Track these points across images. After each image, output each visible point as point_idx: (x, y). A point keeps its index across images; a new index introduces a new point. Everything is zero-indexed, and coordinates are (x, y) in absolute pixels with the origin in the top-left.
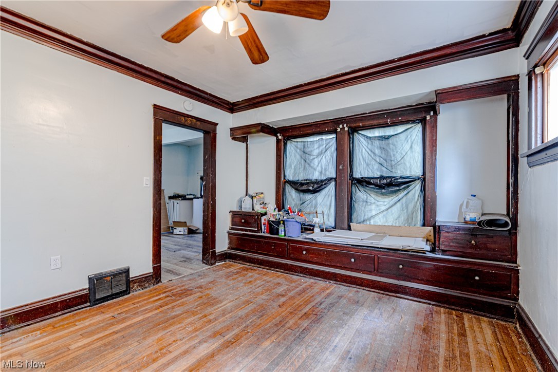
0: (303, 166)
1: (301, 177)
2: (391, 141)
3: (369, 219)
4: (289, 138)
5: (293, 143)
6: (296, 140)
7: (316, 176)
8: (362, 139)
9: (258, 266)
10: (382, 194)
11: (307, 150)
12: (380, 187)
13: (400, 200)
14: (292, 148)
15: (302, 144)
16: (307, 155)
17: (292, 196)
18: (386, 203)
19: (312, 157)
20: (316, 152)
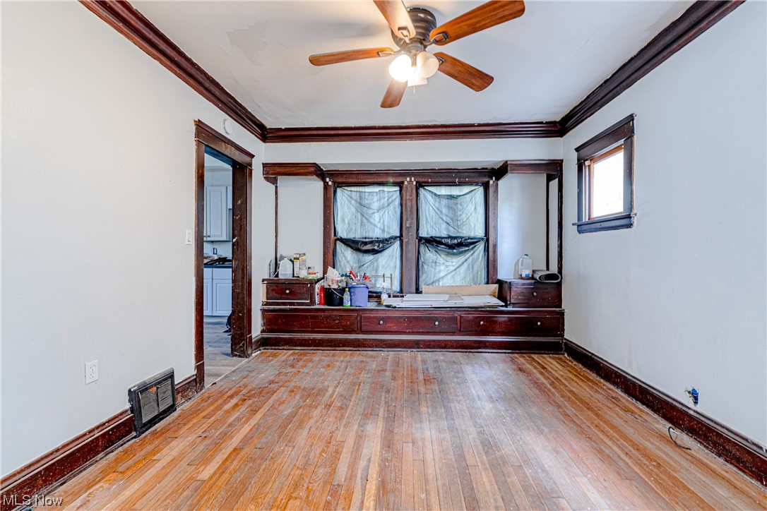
0: (359, 221)
1: (357, 234)
2: (459, 200)
3: (438, 281)
4: (341, 185)
5: (345, 191)
6: (349, 189)
7: (376, 233)
8: (429, 196)
9: (315, 348)
10: (454, 254)
11: (365, 202)
12: (451, 247)
13: (466, 260)
14: (344, 198)
15: (358, 194)
16: (365, 209)
17: (346, 257)
18: (454, 264)
19: (371, 211)
20: (375, 205)
